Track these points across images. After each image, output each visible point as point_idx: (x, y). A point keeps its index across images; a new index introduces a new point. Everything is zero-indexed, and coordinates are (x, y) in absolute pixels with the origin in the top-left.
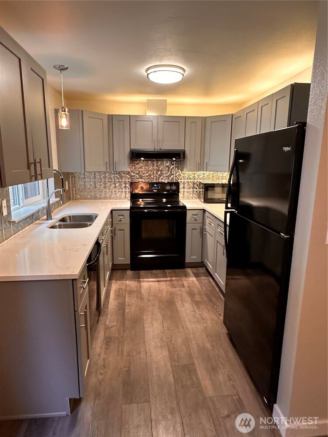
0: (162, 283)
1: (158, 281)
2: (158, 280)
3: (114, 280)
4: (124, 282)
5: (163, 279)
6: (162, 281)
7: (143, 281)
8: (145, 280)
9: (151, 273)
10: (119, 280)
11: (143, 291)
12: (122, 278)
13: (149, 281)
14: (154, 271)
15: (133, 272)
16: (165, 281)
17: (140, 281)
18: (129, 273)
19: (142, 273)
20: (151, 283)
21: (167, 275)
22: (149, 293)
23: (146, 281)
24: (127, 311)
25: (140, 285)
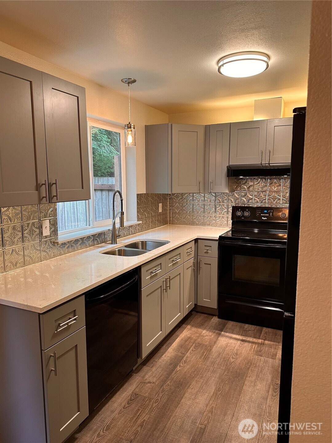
0: (246, 344)
1: (243, 341)
2: (244, 339)
3: (190, 325)
4: (200, 330)
5: (251, 339)
6: (249, 342)
7: (223, 336)
8: (227, 334)
9: (241, 327)
10: (196, 327)
11: (214, 349)
12: (201, 325)
13: (231, 338)
14: (247, 326)
15: (220, 320)
16: (253, 343)
17: (220, 334)
18: (215, 320)
19: (231, 324)
20: (232, 341)
21: (262, 335)
22: (220, 354)
23: (227, 337)
24: (178, 368)
25: (217, 339)
